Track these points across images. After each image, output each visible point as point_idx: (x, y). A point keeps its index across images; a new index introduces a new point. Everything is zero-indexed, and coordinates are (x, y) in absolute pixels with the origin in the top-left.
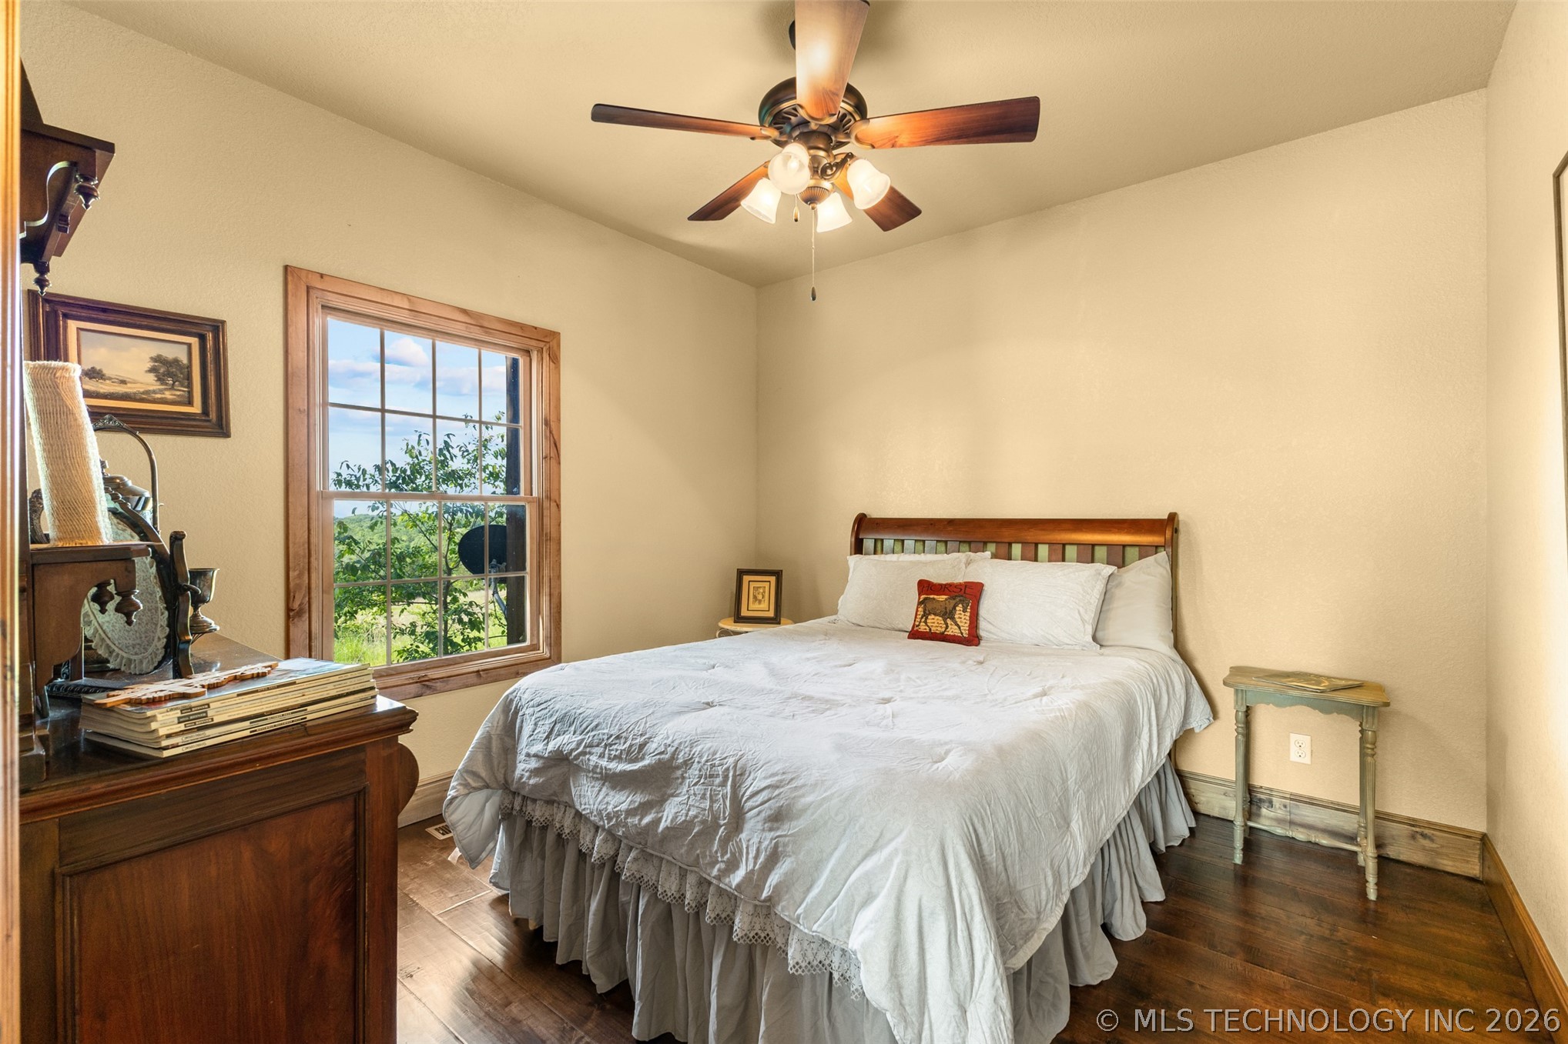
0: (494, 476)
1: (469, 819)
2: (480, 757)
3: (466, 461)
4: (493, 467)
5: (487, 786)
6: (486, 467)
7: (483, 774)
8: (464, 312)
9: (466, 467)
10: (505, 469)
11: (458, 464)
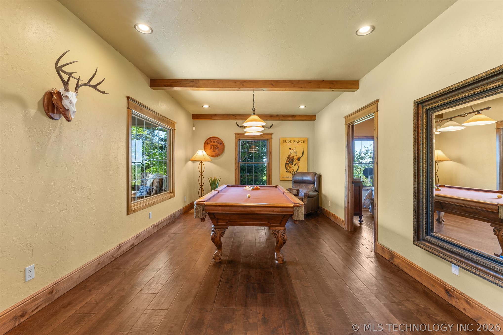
0: (370, 157)
1: (367, 202)
2: (368, 195)
3: (364, 154)
4: (370, 155)
5: (369, 199)
6: (368, 155)
7: (368, 197)
8: (366, 137)
9: (364, 156)
10: (372, 156)
11: (363, 155)
